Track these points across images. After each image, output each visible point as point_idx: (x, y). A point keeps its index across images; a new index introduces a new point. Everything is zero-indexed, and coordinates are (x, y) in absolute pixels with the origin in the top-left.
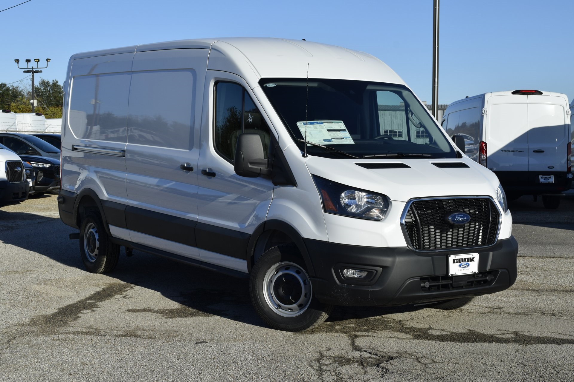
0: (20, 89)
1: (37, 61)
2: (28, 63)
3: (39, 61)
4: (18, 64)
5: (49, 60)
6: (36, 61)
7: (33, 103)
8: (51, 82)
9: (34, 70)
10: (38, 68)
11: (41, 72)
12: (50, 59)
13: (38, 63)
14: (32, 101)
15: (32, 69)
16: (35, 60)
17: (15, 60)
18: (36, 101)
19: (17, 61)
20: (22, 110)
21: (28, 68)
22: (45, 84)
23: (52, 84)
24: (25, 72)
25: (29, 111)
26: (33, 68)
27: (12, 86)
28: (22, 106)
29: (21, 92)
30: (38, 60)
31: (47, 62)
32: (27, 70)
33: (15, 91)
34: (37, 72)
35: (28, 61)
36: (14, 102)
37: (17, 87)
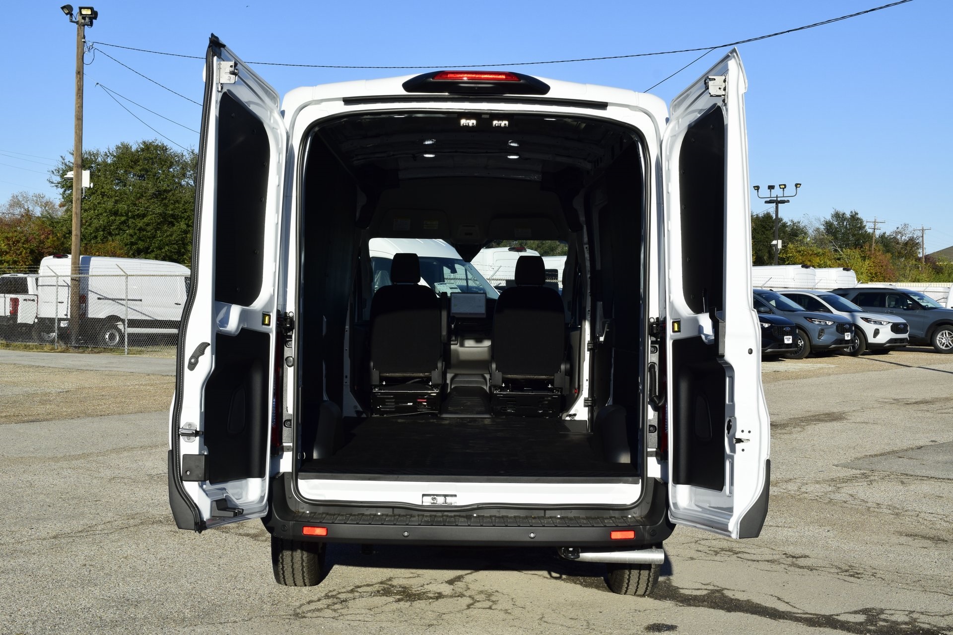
0: (803, 225)
1: (783, 187)
2: (771, 191)
3: (785, 188)
4: (758, 192)
5: (798, 186)
6: (781, 187)
7: (777, 245)
8: (848, 215)
9: (779, 199)
10: (783, 197)
11: (788, 201)
12: (800, 184)
13: (783, 190)
14: (774, 242)
15: (775, 199)
16: (780, 185)
17: (754, 187)
18: (780, 242)
19: (757, 188)
20: (803, 254)
21: (770, 197)
22: (839, 217)
23: (850, 217)
24: (766, 202)
25: (812, 254)
26: (777, 197)
27: (792, 221)
28: (803, 248)
29: (803, 228)
30: (785, 185)
31: (797, 187)
32: (768, 199)
33: (795, 227)
34: (783, 202)
35: (771, 187)
36: (793, 243)
37: (799, 222)
